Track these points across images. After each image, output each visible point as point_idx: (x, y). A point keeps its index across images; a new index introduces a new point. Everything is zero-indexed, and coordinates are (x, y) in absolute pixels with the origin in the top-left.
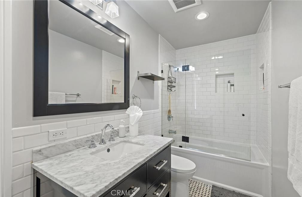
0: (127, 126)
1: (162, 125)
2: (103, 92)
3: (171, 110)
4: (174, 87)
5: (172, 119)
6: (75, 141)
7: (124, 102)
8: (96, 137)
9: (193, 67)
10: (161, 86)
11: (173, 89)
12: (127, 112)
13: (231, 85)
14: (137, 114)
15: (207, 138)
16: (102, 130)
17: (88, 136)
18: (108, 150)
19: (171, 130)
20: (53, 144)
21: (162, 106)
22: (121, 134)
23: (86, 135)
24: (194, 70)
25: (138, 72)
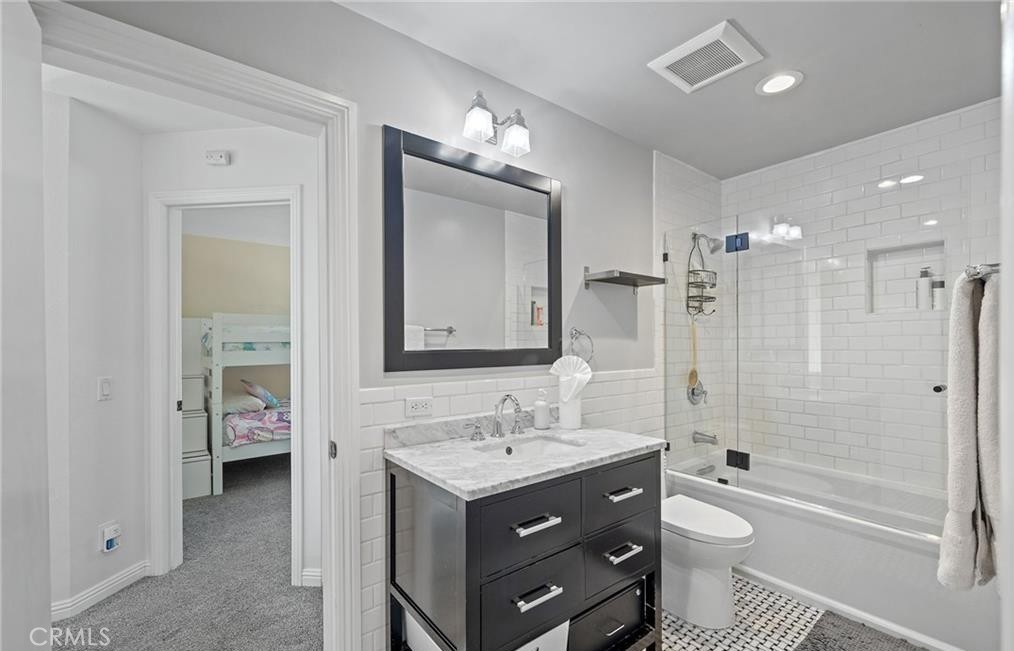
0: (555, 405)
1: (665, 415)
2: (507, 322)
3: (698, 371)
4: (711, 299)
5: (702, 401)
6: (446, 423)
7: (546, 347)
8: (485, 423)
9: (791, 226)
10: (662, 301)
11: (708, 307)
12: (551, 371)
13: (934, 285)
14: (578, 375)
15: (835, 468)
16: (497, 407)
17: (469, 416)
18: (509, 451)
19: (700, 434)
20: (412, 423)
21: (665, 359)
22: (540, 421)
23: (466, 414)
24: (800, 237)
25: (586, 269)
